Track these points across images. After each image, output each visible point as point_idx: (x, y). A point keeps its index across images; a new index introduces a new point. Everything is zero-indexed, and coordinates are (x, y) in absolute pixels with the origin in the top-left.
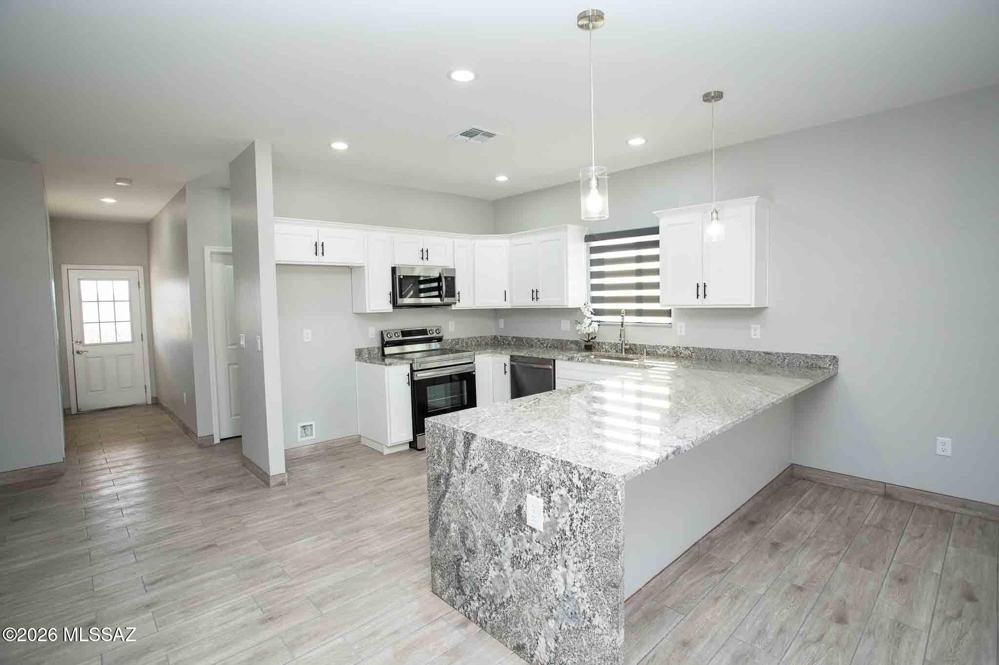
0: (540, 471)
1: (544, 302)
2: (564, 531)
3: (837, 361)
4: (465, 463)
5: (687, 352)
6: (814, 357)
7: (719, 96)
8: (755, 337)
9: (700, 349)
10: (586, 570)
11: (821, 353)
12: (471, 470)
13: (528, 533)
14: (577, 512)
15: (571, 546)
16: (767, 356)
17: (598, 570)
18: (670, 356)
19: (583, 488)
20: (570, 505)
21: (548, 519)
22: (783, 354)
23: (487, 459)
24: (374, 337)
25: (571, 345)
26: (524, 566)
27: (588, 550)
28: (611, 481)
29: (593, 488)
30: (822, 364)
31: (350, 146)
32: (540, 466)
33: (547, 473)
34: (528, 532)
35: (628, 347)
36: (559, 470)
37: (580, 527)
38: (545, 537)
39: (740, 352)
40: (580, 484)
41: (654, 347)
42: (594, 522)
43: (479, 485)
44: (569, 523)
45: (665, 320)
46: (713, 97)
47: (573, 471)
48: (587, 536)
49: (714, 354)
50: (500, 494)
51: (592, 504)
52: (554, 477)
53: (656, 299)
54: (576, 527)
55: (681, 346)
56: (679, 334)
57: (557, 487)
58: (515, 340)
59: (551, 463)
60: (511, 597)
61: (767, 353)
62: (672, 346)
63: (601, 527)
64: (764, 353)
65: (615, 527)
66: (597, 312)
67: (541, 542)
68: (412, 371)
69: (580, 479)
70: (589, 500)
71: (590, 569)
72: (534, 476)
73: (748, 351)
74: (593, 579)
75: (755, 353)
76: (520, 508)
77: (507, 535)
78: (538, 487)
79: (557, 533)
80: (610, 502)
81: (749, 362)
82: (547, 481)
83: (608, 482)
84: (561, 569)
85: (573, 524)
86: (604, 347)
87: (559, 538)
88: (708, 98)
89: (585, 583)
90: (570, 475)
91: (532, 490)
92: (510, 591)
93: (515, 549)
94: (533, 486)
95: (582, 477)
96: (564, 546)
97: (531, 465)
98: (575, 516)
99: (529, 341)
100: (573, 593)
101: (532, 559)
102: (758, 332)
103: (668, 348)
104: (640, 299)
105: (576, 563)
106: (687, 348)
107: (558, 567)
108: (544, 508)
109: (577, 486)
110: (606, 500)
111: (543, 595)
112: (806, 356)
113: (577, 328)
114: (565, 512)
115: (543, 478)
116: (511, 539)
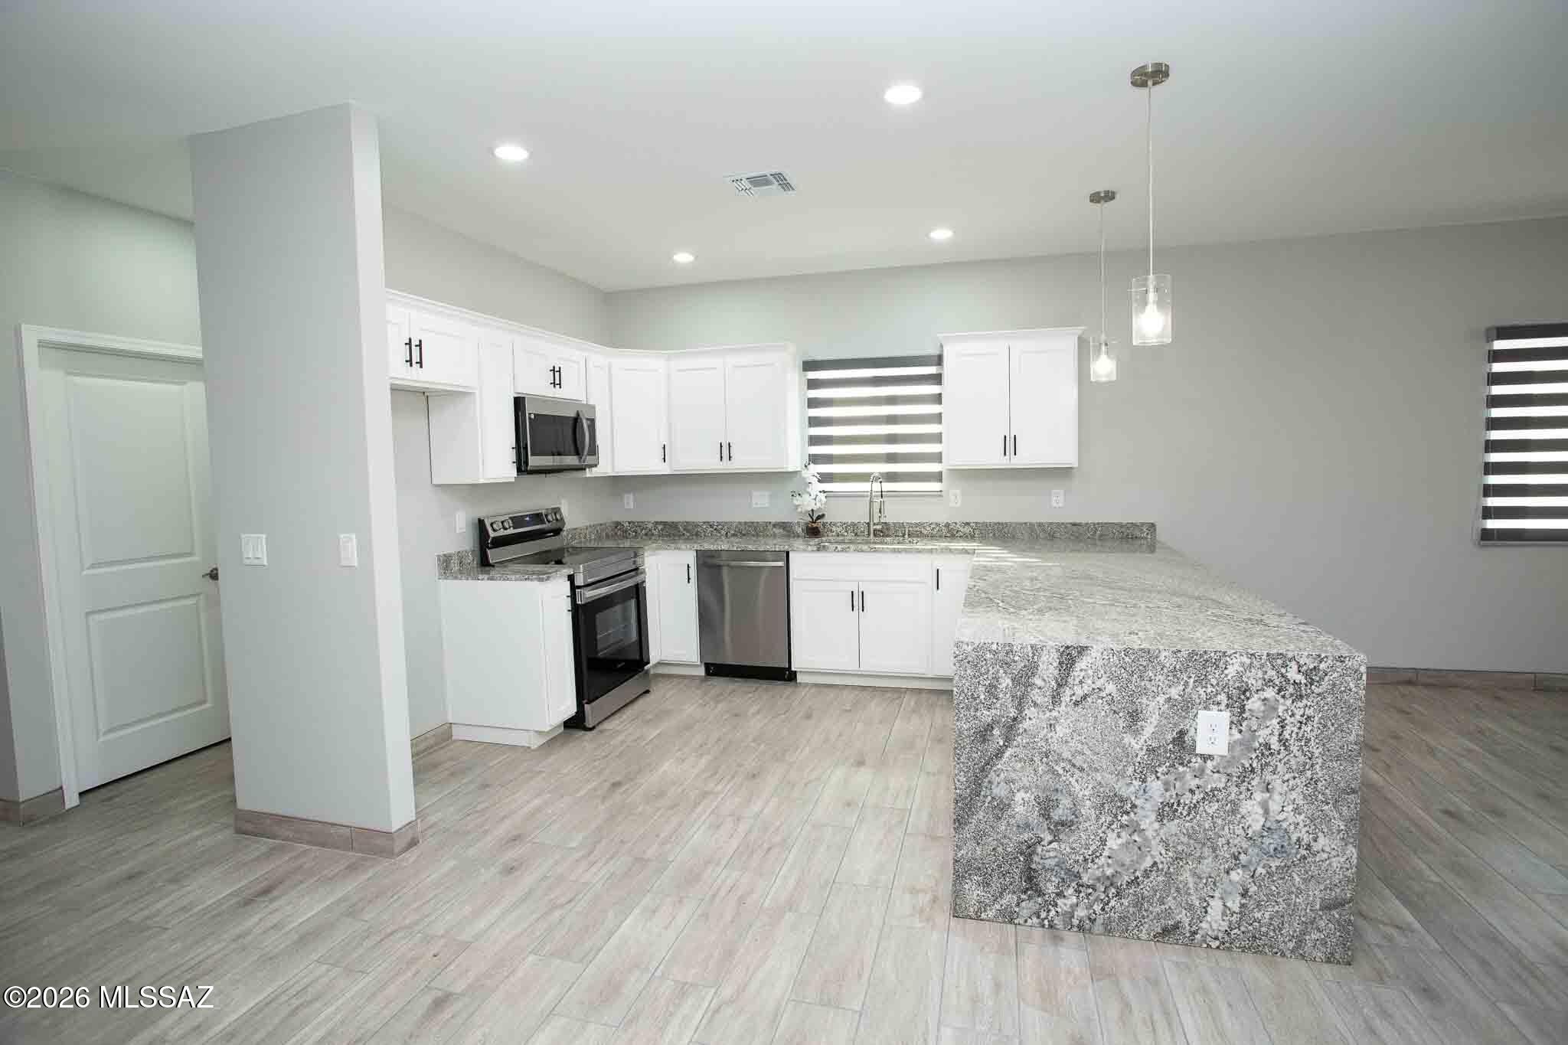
0: (1227, 675)
1: (742, 462)
2: (1268, 746)
3: (1155, 530)
4: (1058, 694)
5: (967, 530)
6: (1129, 525)
7: (1110, 196)
8: (1057, 506)
9: (985, 524)
10: (1306, 785)
11: (1138, 520)
12: (1073, 702)
13: (1197, 765)
14: (1293, 715)
15: (1280, 760)
16: (1075, 528)
17: (1325, 780)
18: (940, 536)
19: (1305, 681)
20: (1281, 709)
21: (1238, 736)
22: (1094, 524)
23: (1113, 678)
24: (465, 530)
25: (774, 529)
26: (1185, 813)
27: (1310, 759)
28: (1352, 664)
29: (1322, 679)
30: (1137, 533)
31: (531, 155)
32: (1226, 668)
33: (1240, 676)
34: (1197, 762)
35: (879, 527)
36: (1262, 666)
37: (1297, 733)
38: (1230, 761)
39: (1040, 525)
40: (1300, 678)
41: (917, 525)
42: (1322, 721)
43: (1092, 720)
44: (1277, 733)
45: (934, 486)
46: (1102, 198)
47: (1288, 663)
48: (1308, 740)
49: (1006, 530)
50: (1139, 723)
51: (1319, 699)
52: (1253, 679)
53: (938, 458)
54: (1290, 735)
55: (958, 522)
56: (952, 504)
57: (1258, 691)
58: (660, 527)
59: (1248, 661)
60: (1155, 863)
61: (1074, 525)
62: (945, 522)
63: (1333, 725)
64: (1071, 523)
65: (1356, 719)
66: (825, 478)
67: (1221, 770)
68: (573, 588)
69: (1299, 671)
70: (1314, 695)
71: (1313, 781)
72: (1214, 684)
73: (1051, 523)
74: (1316, 793)
75: (1059, 525)
76: (1182, 734)
77: (1151, 778)
78: (1222, 697)
79: (1253, 752)
80: (1350, 690)
81: (1052, 537)
82: (1239, 685)
83: (1347, 666)
84: (1259, 796)
85: (1285, 732)
86: (834, 529)
87: (1257, 757)
88: (1096, 198)
89: (1301, 802)
90: (1283, 670)
91: (1209, 702)
92: (1153, 857)
93: (1168, 794)
94: (1210, 698)
95: (1302, 670)
96: (1267, 764)
97: (1209, 669)
98: (1289, 720)
99: (690, 527)
100: (1279, 822)
101: (1203, 798)
102: (1061, 498)
103: (938, 525)
104: (892, 458)
105: (1288, 781)
106: (968, 524)
107: (1252, 797)
108: (1232, 722)
109: (1294, 681)
110: (1343, 689)
111: (1221, 841)
112: (1121, 525)
113: (797, 503)
114: (1271, 719)
115: (1231, 683)
116: (1159, 782)
